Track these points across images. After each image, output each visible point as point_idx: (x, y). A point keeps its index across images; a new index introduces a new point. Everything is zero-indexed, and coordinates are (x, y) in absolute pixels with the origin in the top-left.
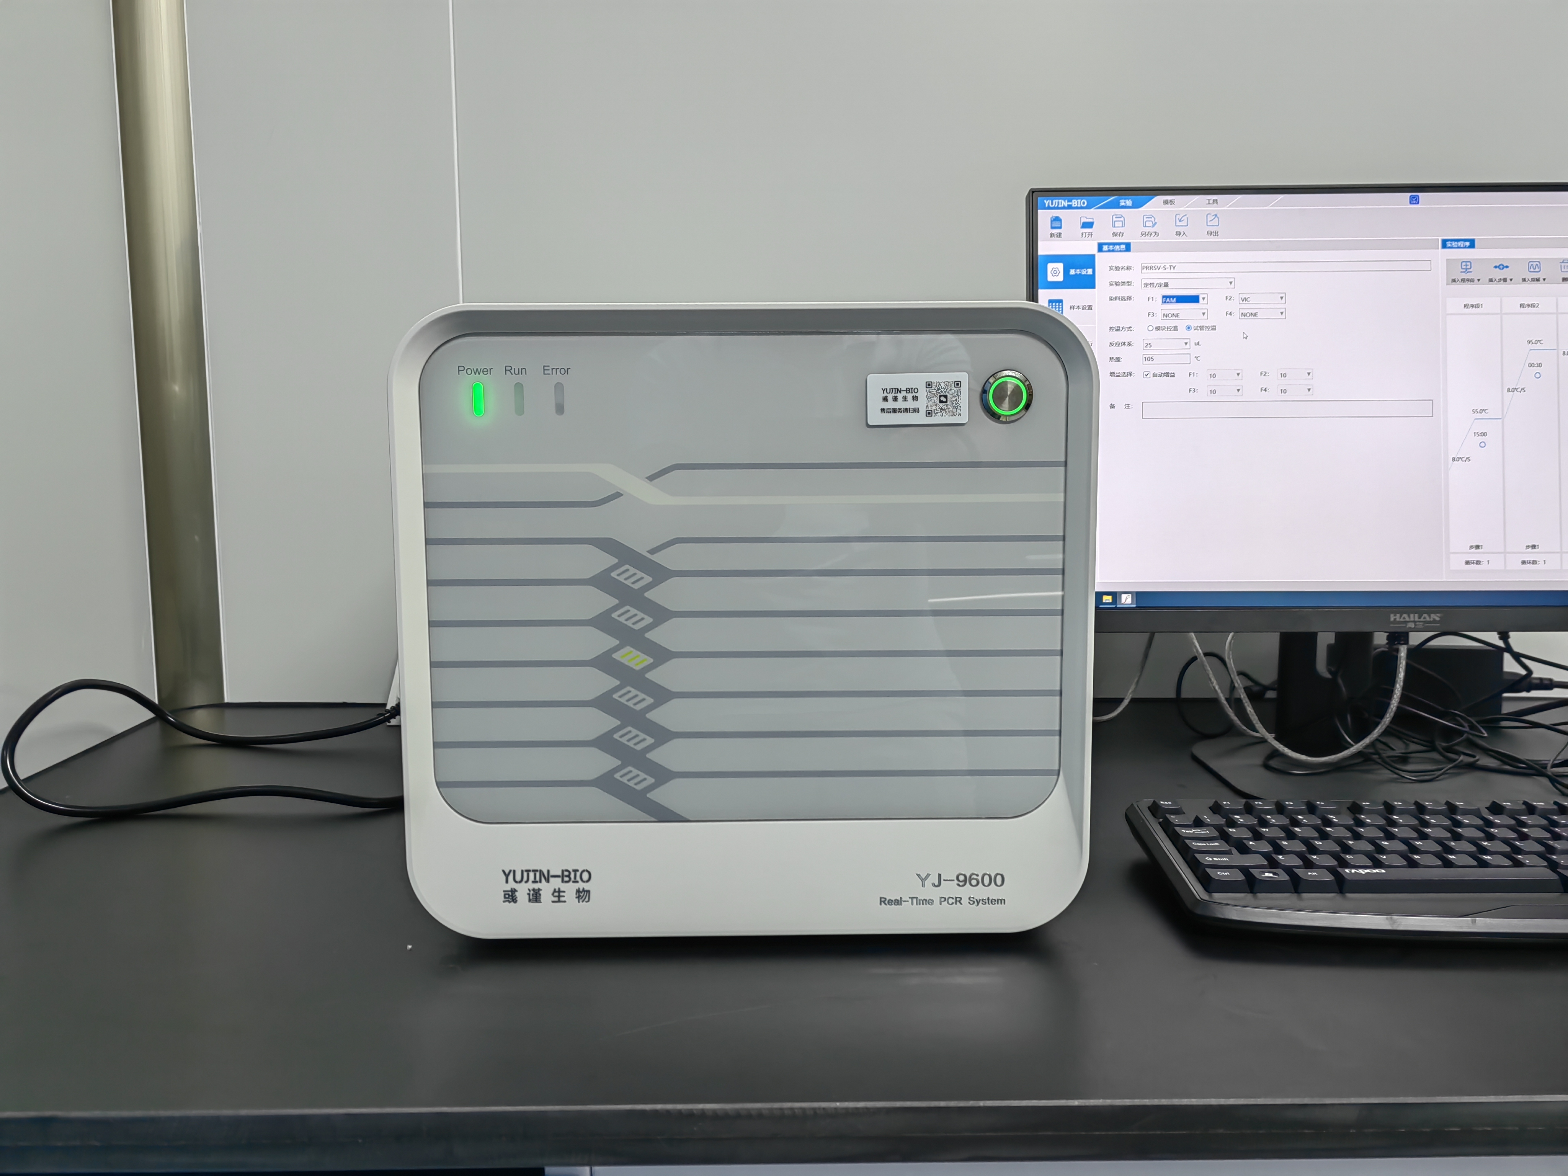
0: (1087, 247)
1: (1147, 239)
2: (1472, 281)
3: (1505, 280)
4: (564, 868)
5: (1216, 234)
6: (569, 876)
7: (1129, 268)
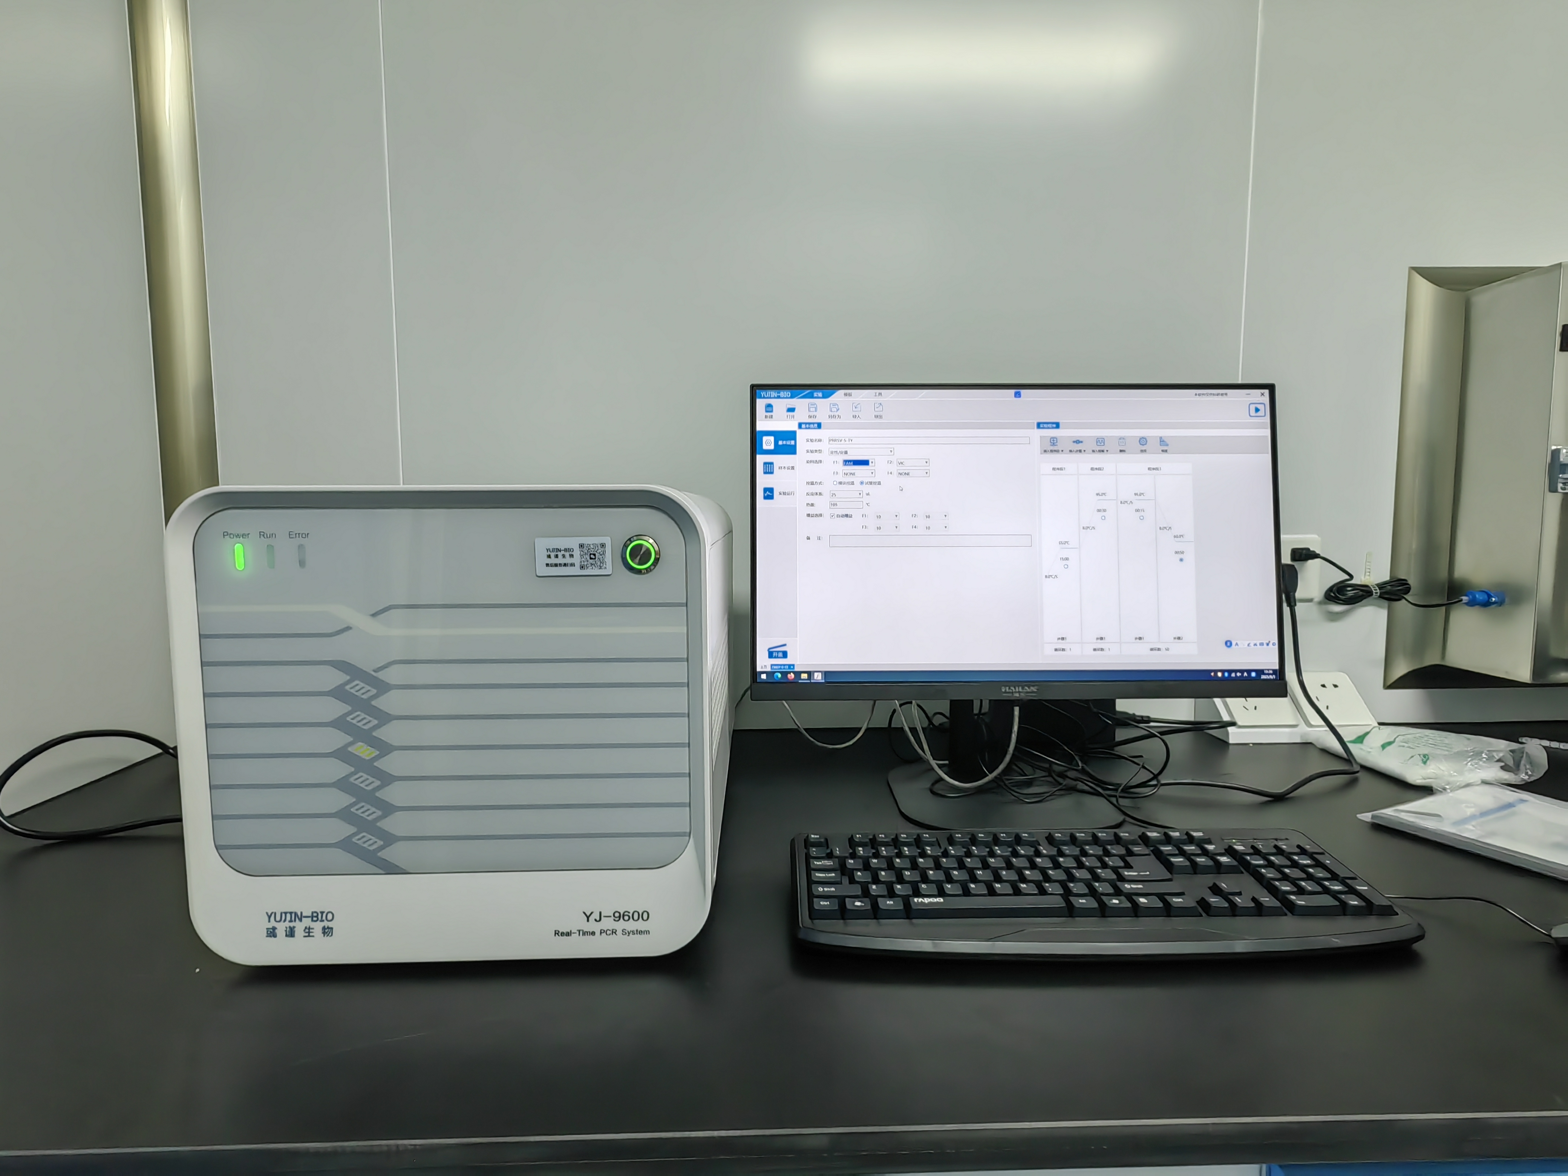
0: (789, 425)
1: (833, 420)
2: (1057, 451)
3: (1080, 451)
4: (314, 910)
5: (881, 417)
6: (317, 917)
7: (820, 440)
